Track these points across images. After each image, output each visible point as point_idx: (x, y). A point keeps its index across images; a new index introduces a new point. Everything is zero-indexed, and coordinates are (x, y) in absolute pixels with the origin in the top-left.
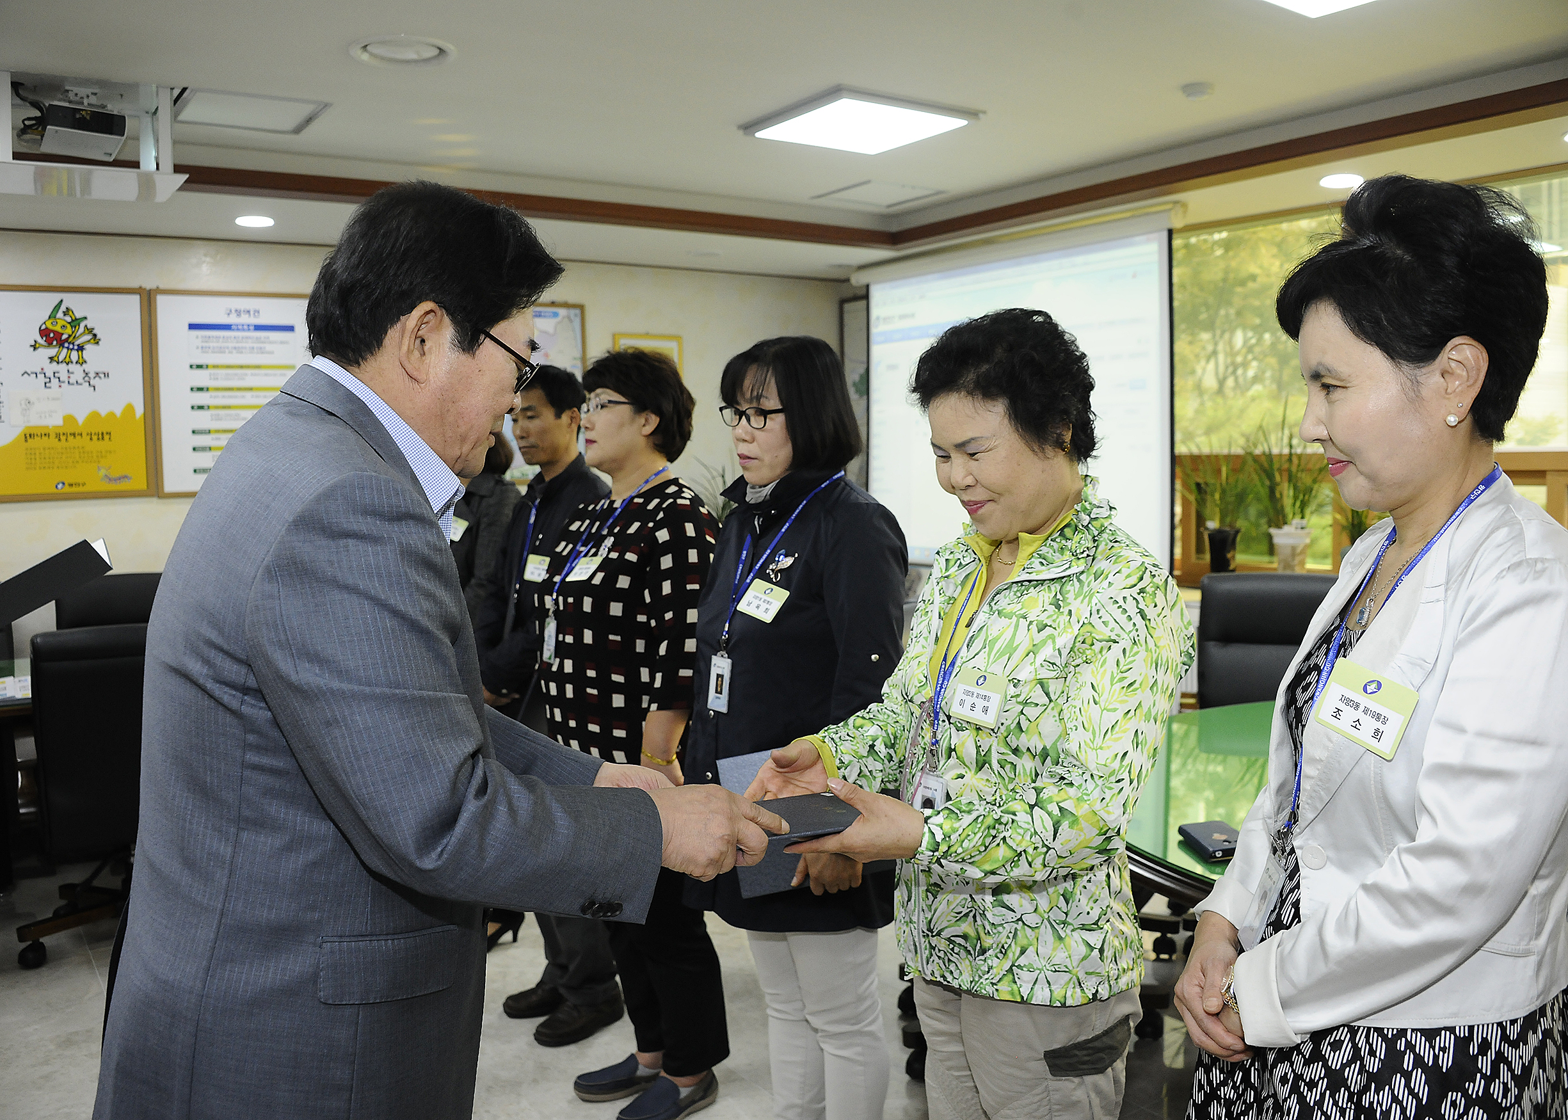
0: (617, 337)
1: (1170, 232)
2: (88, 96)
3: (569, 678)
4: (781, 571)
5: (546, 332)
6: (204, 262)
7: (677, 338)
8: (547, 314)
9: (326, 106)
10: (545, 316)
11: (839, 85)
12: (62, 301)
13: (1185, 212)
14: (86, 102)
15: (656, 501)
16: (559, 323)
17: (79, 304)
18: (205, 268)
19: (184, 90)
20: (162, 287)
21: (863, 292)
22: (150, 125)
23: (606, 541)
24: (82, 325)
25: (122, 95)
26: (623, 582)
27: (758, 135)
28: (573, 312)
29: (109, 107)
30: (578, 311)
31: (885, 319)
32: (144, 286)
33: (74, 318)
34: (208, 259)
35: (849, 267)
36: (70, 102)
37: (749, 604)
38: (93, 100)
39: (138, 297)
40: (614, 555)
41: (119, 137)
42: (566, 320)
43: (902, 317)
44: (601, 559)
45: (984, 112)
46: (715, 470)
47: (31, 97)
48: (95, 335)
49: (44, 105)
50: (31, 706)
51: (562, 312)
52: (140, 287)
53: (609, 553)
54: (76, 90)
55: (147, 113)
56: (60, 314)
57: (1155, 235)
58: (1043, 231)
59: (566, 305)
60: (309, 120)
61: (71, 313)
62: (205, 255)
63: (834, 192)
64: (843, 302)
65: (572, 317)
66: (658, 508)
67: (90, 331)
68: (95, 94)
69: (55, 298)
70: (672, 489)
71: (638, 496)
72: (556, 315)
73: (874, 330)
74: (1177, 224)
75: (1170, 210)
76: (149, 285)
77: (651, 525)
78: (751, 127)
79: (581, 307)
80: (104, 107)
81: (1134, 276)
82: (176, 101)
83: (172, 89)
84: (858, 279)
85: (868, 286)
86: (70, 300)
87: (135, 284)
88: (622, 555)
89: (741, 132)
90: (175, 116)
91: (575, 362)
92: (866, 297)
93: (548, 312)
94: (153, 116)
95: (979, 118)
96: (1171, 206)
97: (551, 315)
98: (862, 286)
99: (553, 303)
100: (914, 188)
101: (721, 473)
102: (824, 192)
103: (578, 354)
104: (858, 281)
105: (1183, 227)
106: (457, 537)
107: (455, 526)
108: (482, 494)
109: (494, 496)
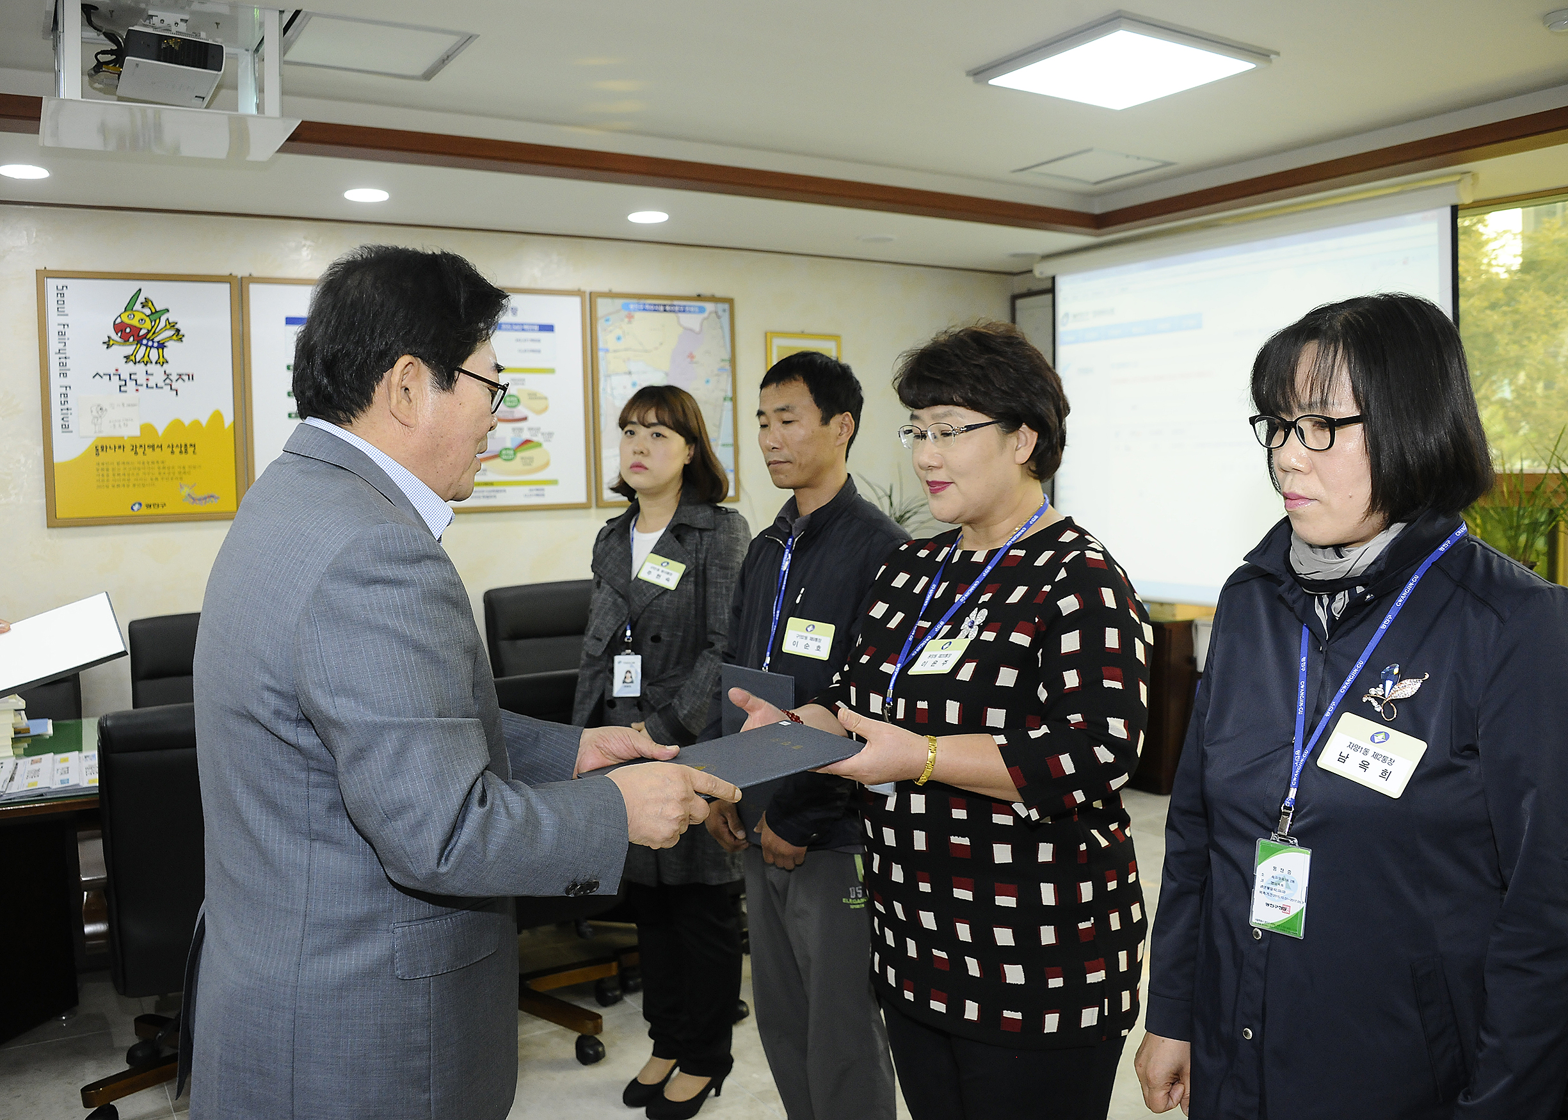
0: (769, 334)
1: (1455, 211)
2: (176, 24)
3: (919, 822)
4: (1397, 701)
5: (691, 330)
6: (304, 246)
7: (835, 337)
8: (692, 309)
9: (470, 38)
10: (690, 312)
11: (1119, 12)
12: (140, 290)
13: (1474, 185)
14: (174, 28)
15: (1047, 555)
16: (705, 319)
17: (159, 294)
18: (305, 253)
19: (297, 13)
20: (255, 274)
21: (1049, 285)
22: (250, 66)
23: (973, 616)
24: (163, 319)
25: (217, 24)
26: (1007, 677)
27: (991, 82)
28: (721, 306)
29: (203, 34)
30: (726, 306)
31: (1075, 316)
32: (234, 274)
33: (154, 311)
34: (308, 243)
35: (1030, 256)
36: (156, 29)
38: (182, 27)
39: (227, 286)
40: (989, 636)
41: (216, 72)
42: (714, 315)
43: (1098, 313)
44: (968, 641)
45: (1278, 54)
46: (884, 491)
47: (107, 27)
48: (178, 331)
49: (121, 38)
50: (98, 797)
51: (709, 307)
52: (231, 274)
53: (980, 633)
54: (161, 15)
55: (247, 50)
56: (138, 306)
57: (1434, 213)
58: (1283, 211)
59: (713, 299)
60: (445, 60)
61: (150, 304)
62: (305, 238)
63: (1043, 164)
64: (1014, 298)
65: (720, 313)
66: (1053, 565)
67: (172, 325)
68: (187, 22)
69: (133, 286)
70: (1068, 536)
71: (1015, 546)
72: (702, 310)
73: (1060, 329)
74: (1467, 200)
75: (1459, 181)
76: (240, 272)
77: (1047, 588)
78: (982, 73)
79: (730, 301)
80: (197, 35)
81: (1404, 263)
82: (286, 29)
83: (282, 12)
84: (1043, 270)
85: (1053, 278)
86: (150, 290)
87: (225, 272)
88: (1003, 636)
89: (971, 79)
90: (285, 48)
91: (722, 364)
92: (1052, 290)
93: (694, 306)
94: (257, 50)
95: (1270, 61)
96: (1457, 178)
97: (697, 310)
98: (1047, 278)
99: (699, 296)
100: (1138, 158)
101: (889, 493)
102: (1029, 165)
103: (726, 355)
104: (1041, 273)
105: (1474, 202)
106: (672, 585)
107: (665, 569)
108: (699, 526)
109: (721, 529)
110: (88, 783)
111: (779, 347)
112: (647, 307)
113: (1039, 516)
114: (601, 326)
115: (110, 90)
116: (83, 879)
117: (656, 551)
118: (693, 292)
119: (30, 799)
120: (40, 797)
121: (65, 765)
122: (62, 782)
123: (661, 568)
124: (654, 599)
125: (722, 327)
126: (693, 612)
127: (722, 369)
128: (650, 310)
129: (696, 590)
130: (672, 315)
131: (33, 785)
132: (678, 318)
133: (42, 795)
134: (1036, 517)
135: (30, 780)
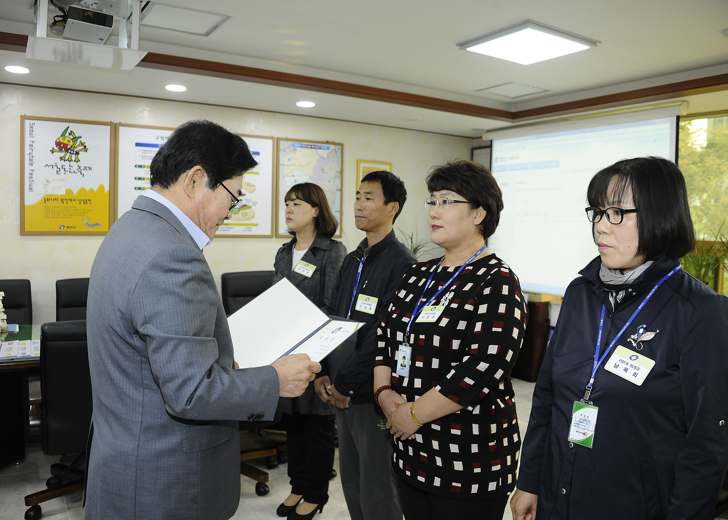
0: (359, 161)
1: (678, 118)
2: (92, 5)
4: (643, 342)
5: (323, 157)
6: (146, 110)
7: (389, 164)
8: (324, 148)
9: (228, 17)
11: (528, 19)
12: (69, 127)
13: (688, 107)
14: (91, 7)
15: (483, 270)
16: (330, 153)
17: (77, 129)
18: (146, 113)
19: (148, 2)
20: (122, 122)
21: (489, 144)
22: (125, 26)
23: (447, 295)
24: (79, 141)
25: (111, 6)
26: (462, 325)
27: (468, 49)
28: (337, 147)
29: (104, 10)
30: (340, 147)
31: (501, 159)
32: (113, 121)
33: (74, 137)
34: (148, 109)
35: (481, 130)
36: (82, 6)
37: (616, 366)
38: (95, 6)
39: (109, 127)
40: (454, 306)
41: (109, 28)
42: (334, 151)
43: (512, 158)
44: (444, 307)
45: (600, 42)
46: (408, 235)
47: (60, 5)
48: (85, 147)
49: (66, 10)
50: (39, 361)
51: (332, 147)
52: (111, 122)
53: (449, 304)
55: (124, 18)
56: (67, 134)
57: (669, 119)
58: (599, 115)
59: (334, 143)
60: (215, 27)
61: (73, 134)
62: (146, 107)
63: (490, 88)
64: (473, 149)
65: (337, 150)
66: (486, 275)
67: (82, 144)
68: (96, 4)
70: (493, 262)
71: (468, 265)
72: (328, 148)
73: (494, 165)
74: (684, 113)
75: (681, 105)
76: (115, 121)
77: (481, 284)
78: (464, 45)
79: (341, 145)
80: (102, 11)
81: (654, 141)
82: (143, 10)
83: (141, 2)
84: (487, 137)
85: (491, 141)
87: (108, 120)
88: (461, 306)
89: (458, 48)
90: (142, 18)
91: (337, 174)
92: (490, 147)
93: (325, 147)
94: (129, 19)
95: (597, 46)
96: (680, 103)
97: (326, 148)
98: (489, 141)
99: (327, 142)
100: (533, 87)
101: (411, 237)
102: (483, 88)
103: (339, 170)
104: (486, 138)
105: (687, 115)
106: (309, 275)
107: (307, 268)
108: (324, 249)
109: (333, 250)
110: (35, 355)
111: (363, 167)
112: (303, 146)
113: (481, 252)
114: (281, 153)
115: (60, 34)
116: (30, 399)
117: (303, 259)
118: (324, 139)
119: (7, 361)
120: (12, 360)
121: (24, 346)
122: (23, 354)
123: (305, 267)
124: (301, 281)
125: (337, 157)
126: (319, 288)
127: (336, 176)
128: (305, 147)
129: (321, 278)
130: (314, 150)
131: (9, 354)
132: (317, 152)
133: (13, 359)
134: (480, 252)
135: (7, 352)
